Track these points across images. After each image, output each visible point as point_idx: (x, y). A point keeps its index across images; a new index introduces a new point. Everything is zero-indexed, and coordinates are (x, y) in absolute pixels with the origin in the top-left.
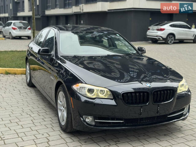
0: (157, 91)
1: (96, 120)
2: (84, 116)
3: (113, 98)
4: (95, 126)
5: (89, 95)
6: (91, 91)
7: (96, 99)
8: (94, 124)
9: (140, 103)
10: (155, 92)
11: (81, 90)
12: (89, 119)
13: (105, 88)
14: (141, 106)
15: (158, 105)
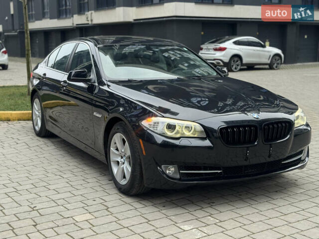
0: (268, 125)
1: (181, 172)
2: (163, 166)
3: (205, 136)
4: (180, 180)
5: (169, 134)
6: (171, 127)
7: (182, 139)
8: (178, 176)
9: (244, 143)
10: (265, 125)
11: (155, 126)
12: (171, 171)
13: (193, 122)
14: (247, 147)
15: (270, 144)
